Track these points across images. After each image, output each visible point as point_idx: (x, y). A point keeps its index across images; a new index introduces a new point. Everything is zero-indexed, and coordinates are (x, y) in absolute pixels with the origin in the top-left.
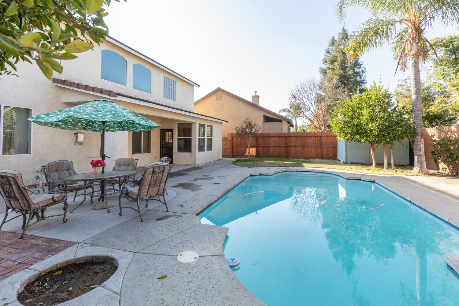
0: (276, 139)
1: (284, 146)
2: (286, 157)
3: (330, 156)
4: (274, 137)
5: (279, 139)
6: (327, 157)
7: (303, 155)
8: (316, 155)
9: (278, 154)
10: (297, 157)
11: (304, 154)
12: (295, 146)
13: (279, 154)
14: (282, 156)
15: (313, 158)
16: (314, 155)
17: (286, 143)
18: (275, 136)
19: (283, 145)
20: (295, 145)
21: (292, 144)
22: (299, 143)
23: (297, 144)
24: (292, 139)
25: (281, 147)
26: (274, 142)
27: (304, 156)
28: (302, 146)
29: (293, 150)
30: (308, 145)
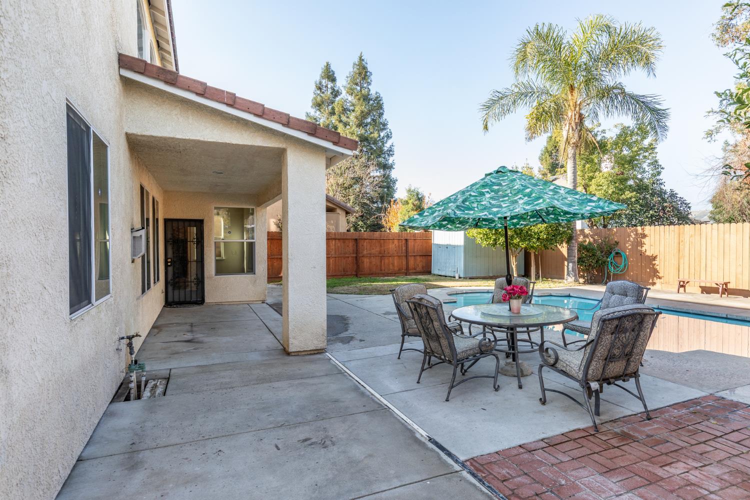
0: (339, 244)
1: (352, 255)
2: (357, 275)
3: (418, 270)
4: (335, 239)
5: (344, 242)
6: (414, 271)
7: (381, 270)
8: (399, 270)
9: (342, 271)
10: (372, 274)
11: (383, 268)
12: (370, 256)
13: (344, 271)
14: (349, 273)
15: (396, 275)
16: (396, 269)
17: (357, 251)
18: (337, 237)
19: (351, 253)
20: (370, 254)
21: (365, 252)
22: (376, 250)
23: (373, 251)
24: (365, 244)
25: (347, 258)
26: (335, 249)
27: (383, 272)
28: (380, 255)
29: (366, 263)
30: (389, 253)
